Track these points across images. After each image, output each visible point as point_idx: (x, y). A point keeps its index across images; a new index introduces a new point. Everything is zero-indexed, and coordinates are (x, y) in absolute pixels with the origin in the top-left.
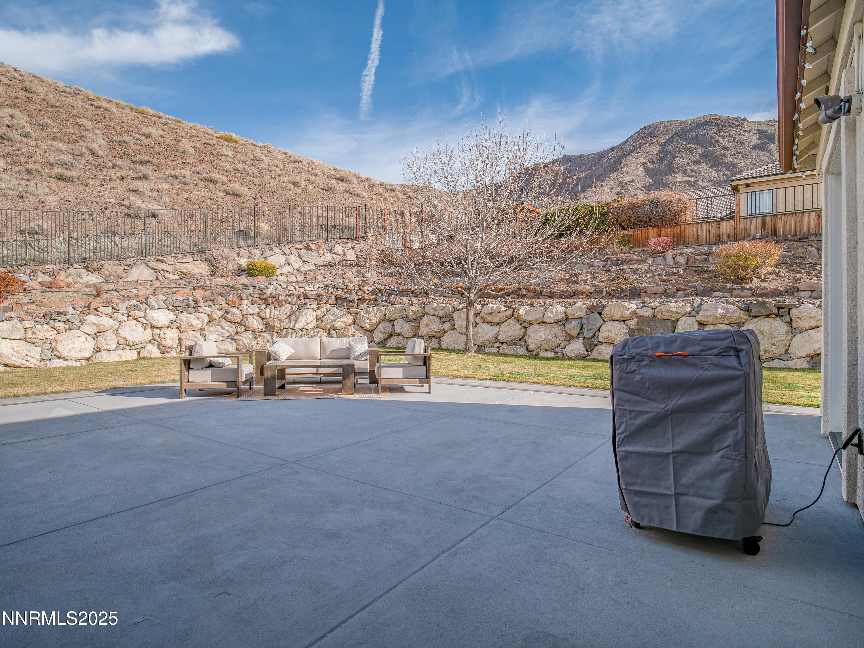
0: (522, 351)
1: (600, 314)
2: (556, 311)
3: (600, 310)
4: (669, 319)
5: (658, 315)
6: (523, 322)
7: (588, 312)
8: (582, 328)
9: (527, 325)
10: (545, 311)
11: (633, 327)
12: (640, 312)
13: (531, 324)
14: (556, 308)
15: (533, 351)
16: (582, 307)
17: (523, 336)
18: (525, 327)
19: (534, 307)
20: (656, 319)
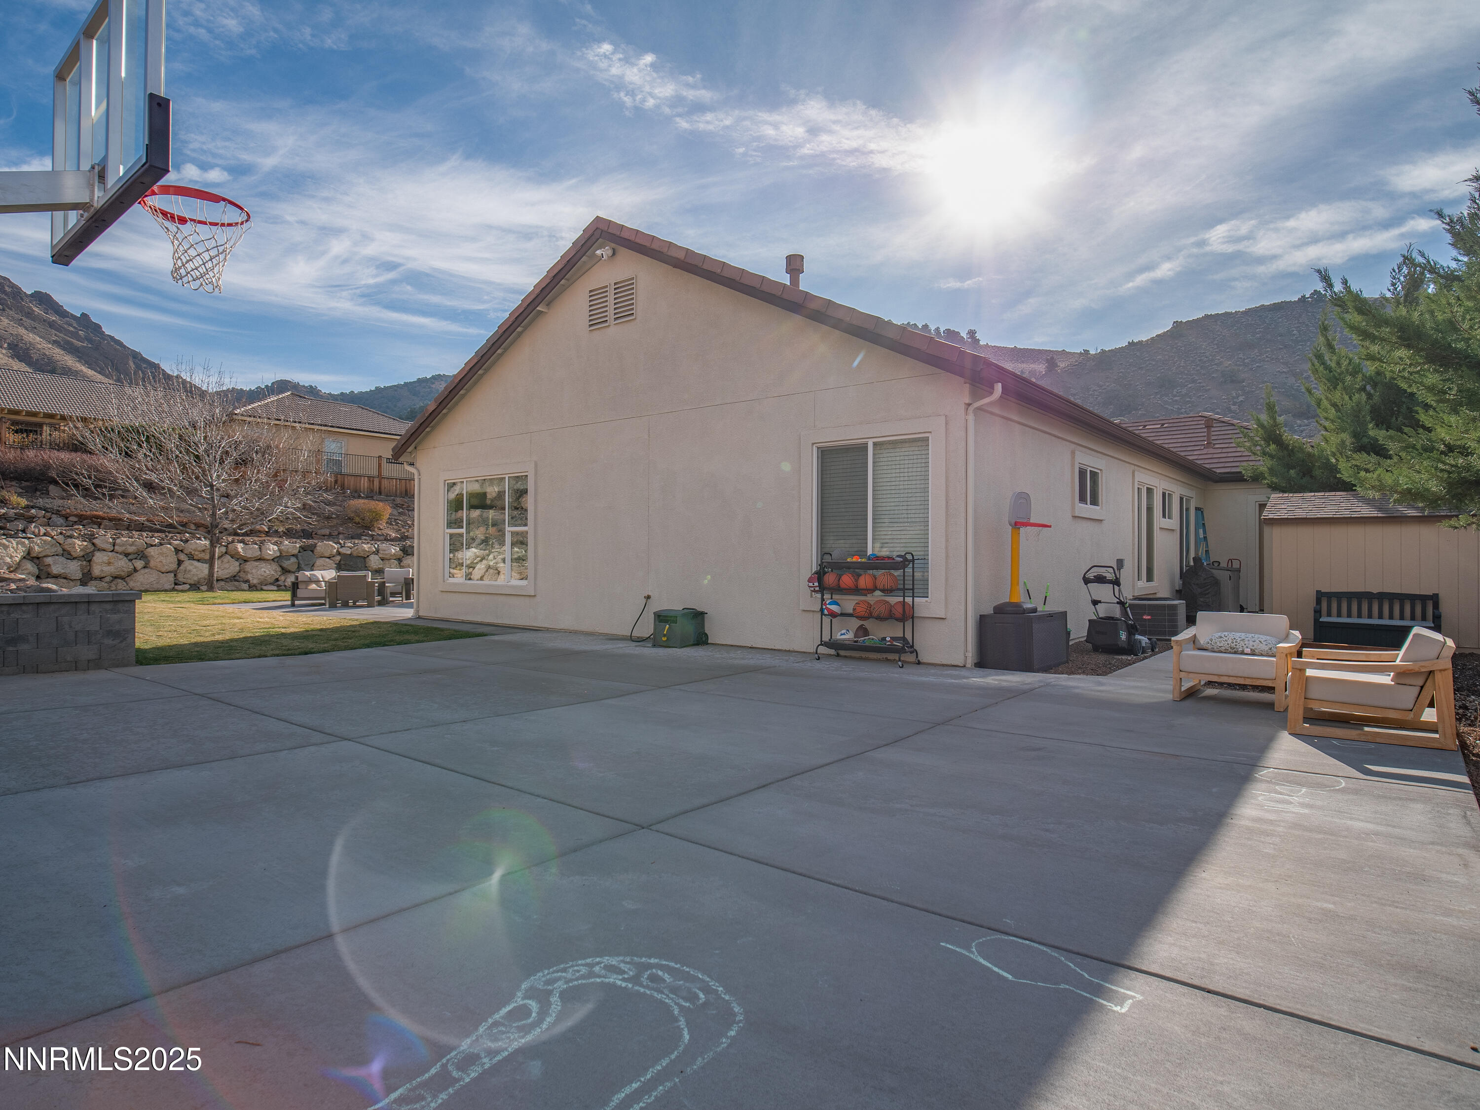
0: (245, 586)
1: (312, 551)
2: (273, 549)
3: (312, 549)
4: (362, 557)
5: (355, 553)
6: (238, 559)
7: (301, 550)
8: (299, 564)
9: (242, 562)
10: (260, 548)
11: (338, 562)
12: (342, 550)
13: (246, 561)
14: (272, 546)
15: (255, 586)
16: (296, 546)
17: (238, 573)
18: (240, 564)
19: (247, 544)
20: (354, 557)
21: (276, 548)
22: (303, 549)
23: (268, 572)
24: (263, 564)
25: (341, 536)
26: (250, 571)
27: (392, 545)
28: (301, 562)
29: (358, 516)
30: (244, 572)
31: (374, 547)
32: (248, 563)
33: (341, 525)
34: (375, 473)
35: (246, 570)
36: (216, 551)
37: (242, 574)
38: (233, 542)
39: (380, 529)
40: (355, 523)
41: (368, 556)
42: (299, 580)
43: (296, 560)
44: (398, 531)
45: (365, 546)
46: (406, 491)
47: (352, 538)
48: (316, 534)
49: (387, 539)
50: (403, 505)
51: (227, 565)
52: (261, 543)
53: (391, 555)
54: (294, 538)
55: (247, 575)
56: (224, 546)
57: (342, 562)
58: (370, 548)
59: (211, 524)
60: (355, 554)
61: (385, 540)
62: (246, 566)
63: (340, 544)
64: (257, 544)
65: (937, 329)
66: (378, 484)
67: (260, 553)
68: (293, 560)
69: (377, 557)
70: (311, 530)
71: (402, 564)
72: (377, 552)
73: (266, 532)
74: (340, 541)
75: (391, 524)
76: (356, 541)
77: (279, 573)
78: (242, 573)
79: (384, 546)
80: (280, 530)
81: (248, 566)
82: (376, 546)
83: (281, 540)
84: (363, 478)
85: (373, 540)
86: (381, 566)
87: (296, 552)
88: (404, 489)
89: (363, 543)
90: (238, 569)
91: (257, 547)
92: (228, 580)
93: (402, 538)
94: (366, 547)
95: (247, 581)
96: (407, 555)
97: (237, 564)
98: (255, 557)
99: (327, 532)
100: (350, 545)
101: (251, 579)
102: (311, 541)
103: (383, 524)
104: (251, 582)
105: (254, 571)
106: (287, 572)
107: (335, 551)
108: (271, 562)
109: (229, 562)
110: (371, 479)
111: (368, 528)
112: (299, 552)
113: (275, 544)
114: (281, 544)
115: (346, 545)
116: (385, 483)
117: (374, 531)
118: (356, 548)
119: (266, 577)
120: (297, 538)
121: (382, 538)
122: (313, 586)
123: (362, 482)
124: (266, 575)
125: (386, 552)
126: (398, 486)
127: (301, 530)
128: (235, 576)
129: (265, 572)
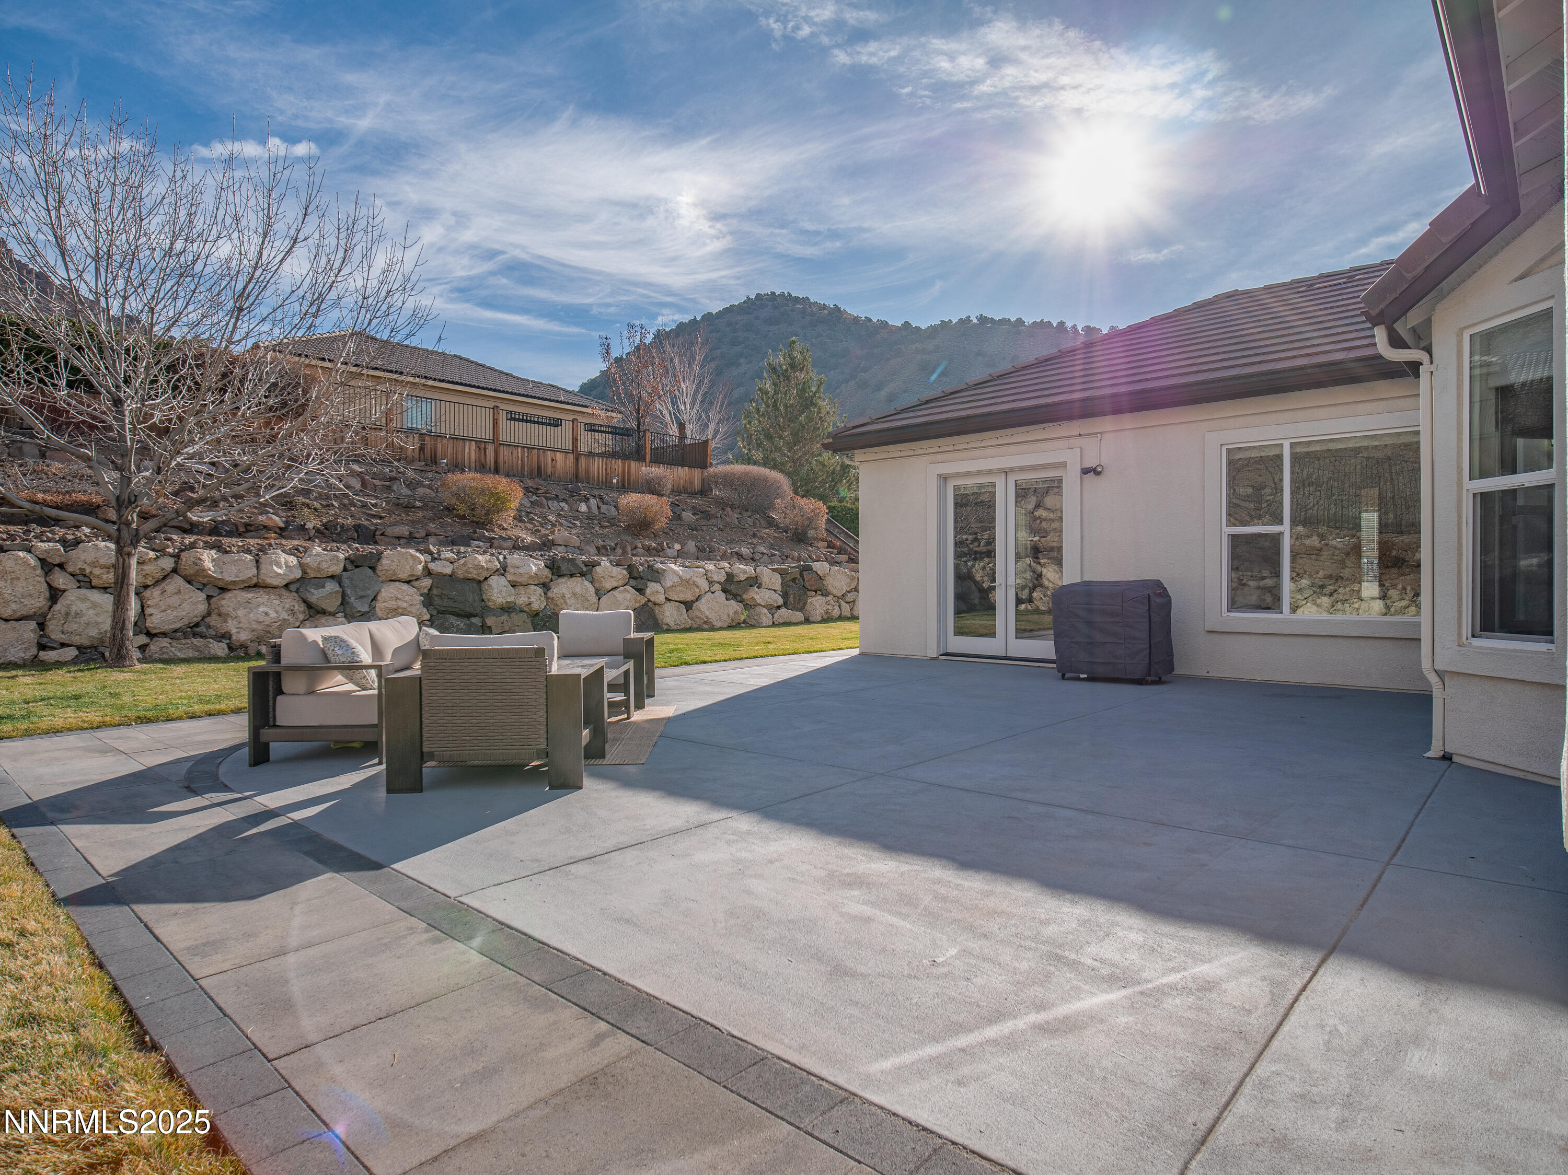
0: (220, 649)
1: (373, 568)
2: (286, 562)
3: (372, 563)
4: (473, 580)
5: (460, 572)
6: (204, 585)
7: (349, 567)
8: (344, 595)
9: (213, 592)
10: (257, 561)
11: (426, 591)
12: (435, 567)
13: (223, 590)
14: (283, 557)
15: (243, 646)
16: (337, 557)
17: (204, 618)
18: (209, 597)
19: (227, 552)
20: (458, 580)
21: (293, 560)
22: (353, 563)
23: (273, 615)
24: (262, 597)
25: (432, 539)
26: (233, 613)
27: (531, 556)
28: (349, 591)
29: (463, 501)
30: (220, 615)
31: (498, 559)
32: (228, 595)
33: (433, 520)
34: (488, 435)
35: (223, 610)
36: (129, 566)
37: (214, 620)
38: (193, 546)
39: (504, 529)
40: (458, 516)
41: (486, 579)
42: (284, 661)
43: (337, 588)
44: (535, 532)
45: (480, 557)
46: (539, 468)
47: (453, 543)
48: (382, 534)
49: (516, 547)
50: (538, 489)
51: (175, 600)
52: (260, 550)
53: (531, 577)
54: (337, 542)
55: (226, 621)
56: (172, 556)
57: (435, 592)
58: (490, 561)
59: (118, 498)
60: (460, 574)
61: (514, 547)
62: (223, 602)
63: (431, 553)
64: (249, 552)
65: (1074, 327)
66: (493, 454)
67: (255, 571)
68: (331, 586)
69: (503, 581)
70: (372, 528)
71: (550, 594)
72: (503, 570)
73: (281, 529)
74: (431, 547)
75: (521, 521)
76: (462, 549)
77: (301, 617)
78: (214, 616)
79: (515, 559)
80: (309, 525)
81: (228, 602)
82: (501, 557)
83: (307, 544)
84: (467, 443)
85: (491, 547)
86: (512, 599)
87: (337, 569)
88: (535, 465)
89: (474, 552)
90: (202, 608)
91: (249, 557)
92: (178, 634)
93: (544, 544)
94: (482, 559)
95: (226, 636)
96: (559, 576)
97: (202, 596)
98: (243, 581)
99: (405, 530)
100: (449, 555)
101: (234, 631)
102: (370, 548)
103: (507, 518)
104: (234, 637)
105: (241, 613)
106: (318, 612)
107: (420, 567)
108: (283, 591)
109: (179, 592)
110: (481, 444)
111: (482, 525)
112: (345, 569)
113: (294, 552)
114: (305, 552)
115: (442, 556)
116: (505, 453)
117: (493, 531)
118: (462, 561)
119: (269, 626)
120: (344, 542)
121: (509, 544)
122: (337, 684)
123: (467, 451)
124: (268, 621)
125: (521, 571)
126: (526, 459)
127: (354, 526)
128: (197, 625)
129: (266, 614)
